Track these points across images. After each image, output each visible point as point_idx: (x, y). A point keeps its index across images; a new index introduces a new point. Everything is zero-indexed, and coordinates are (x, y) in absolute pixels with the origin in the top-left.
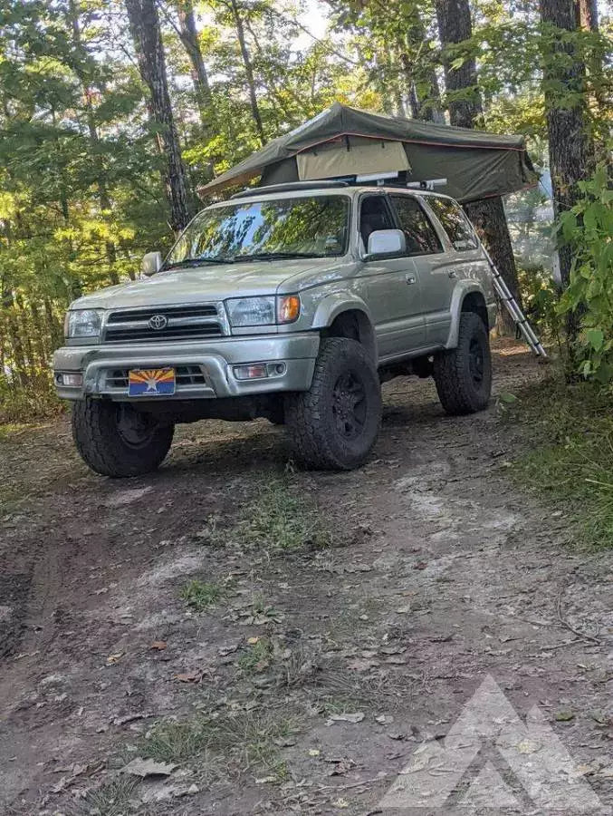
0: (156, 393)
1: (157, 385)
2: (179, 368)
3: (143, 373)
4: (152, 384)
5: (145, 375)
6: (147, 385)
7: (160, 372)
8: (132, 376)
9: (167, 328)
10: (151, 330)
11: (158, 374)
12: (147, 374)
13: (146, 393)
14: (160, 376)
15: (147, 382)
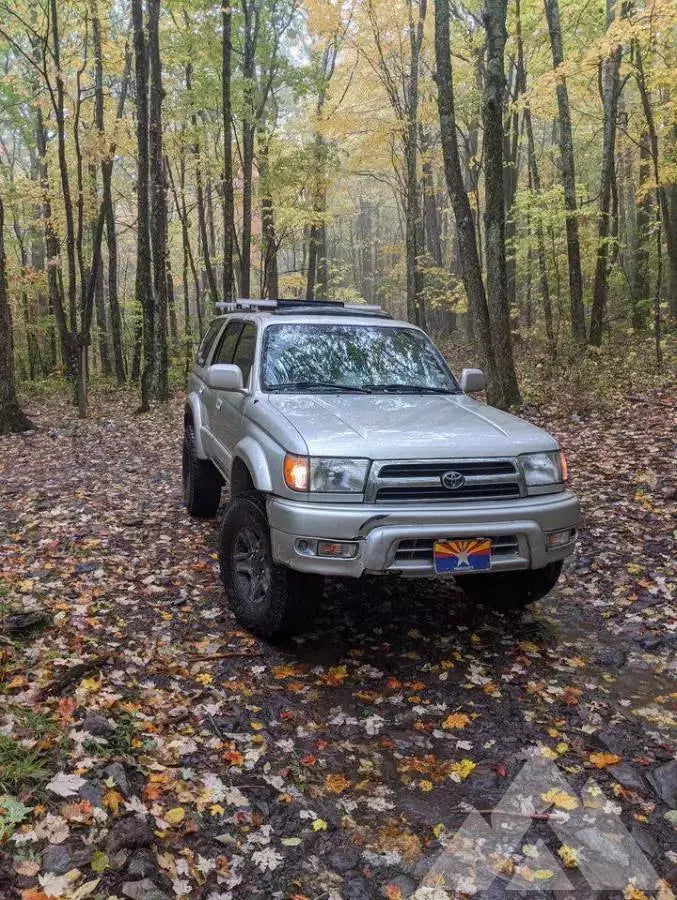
0: (470, 569)
1: (469, 558)
2: (494, 538)
3: (452, 544)
4: (463, 558)
5: (456, 548)
6: (457, 559)
7: (473, 544)
8: (438, 548)
9: (463, 488)
10: (443, 488)
11: (471, 546)
12: (458, 547)
13: (458, 569)
14: (473, 548)
15: (458, 555)
